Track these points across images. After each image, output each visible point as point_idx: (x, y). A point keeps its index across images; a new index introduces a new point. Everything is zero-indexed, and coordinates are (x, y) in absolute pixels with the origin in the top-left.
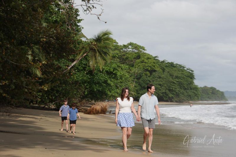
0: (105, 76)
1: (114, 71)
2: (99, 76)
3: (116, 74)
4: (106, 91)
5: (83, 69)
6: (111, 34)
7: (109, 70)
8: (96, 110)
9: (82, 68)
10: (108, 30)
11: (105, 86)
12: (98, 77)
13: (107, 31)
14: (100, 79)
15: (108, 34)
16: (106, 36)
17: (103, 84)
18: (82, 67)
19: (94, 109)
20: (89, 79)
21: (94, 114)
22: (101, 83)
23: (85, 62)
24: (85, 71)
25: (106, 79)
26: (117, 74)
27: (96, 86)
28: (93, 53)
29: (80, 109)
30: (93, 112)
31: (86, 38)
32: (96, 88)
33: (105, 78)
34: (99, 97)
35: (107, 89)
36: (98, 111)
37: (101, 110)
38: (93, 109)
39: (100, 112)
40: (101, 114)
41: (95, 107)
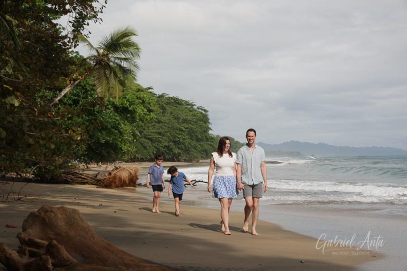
0: (115, 116)
1: (130, 105)
2: (104, 116)
3: (133, 112)
4: (119, 143)
5: (72, 103)
6: (135, 35)
7: (122, 104)
8: (120, 179)
9: (70, 102)
10: (130, 28)
11: (117, 133)
12: (103, 118)
13: (126, 29)
14: (107, 122)
15: (128, 36)
16: (126, 38)
17: (113, 130)
18: (70, 99)
19: (118, 178)
20: (87, 121)
21: (117, 187)
22: (109, 129)
23: (76, 90)
24: (76, 106)
25: (117, 120)
26: (135, 112)
27: (102, 134)
28: (102, 71)
29: (84, 178)
30: (115, 183)
31: (89, 42)
32: (103, 138)
33: (115, 119)
34: (106, 154)
35: (120, 139)
36: (124, 181)
37: (129, 179)
38: (115, 177)
39: (127, 182)
40: (129, 187)
41: (118, 174)
